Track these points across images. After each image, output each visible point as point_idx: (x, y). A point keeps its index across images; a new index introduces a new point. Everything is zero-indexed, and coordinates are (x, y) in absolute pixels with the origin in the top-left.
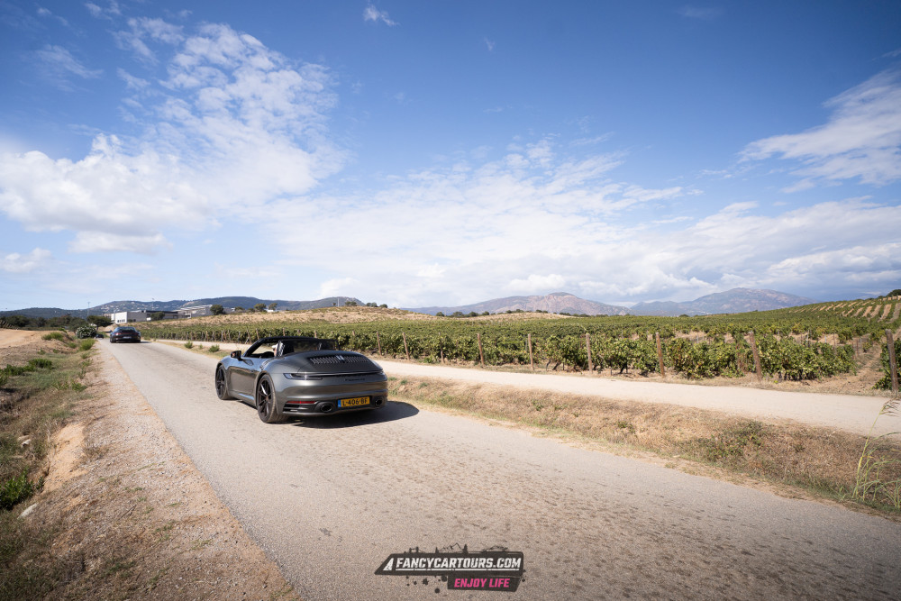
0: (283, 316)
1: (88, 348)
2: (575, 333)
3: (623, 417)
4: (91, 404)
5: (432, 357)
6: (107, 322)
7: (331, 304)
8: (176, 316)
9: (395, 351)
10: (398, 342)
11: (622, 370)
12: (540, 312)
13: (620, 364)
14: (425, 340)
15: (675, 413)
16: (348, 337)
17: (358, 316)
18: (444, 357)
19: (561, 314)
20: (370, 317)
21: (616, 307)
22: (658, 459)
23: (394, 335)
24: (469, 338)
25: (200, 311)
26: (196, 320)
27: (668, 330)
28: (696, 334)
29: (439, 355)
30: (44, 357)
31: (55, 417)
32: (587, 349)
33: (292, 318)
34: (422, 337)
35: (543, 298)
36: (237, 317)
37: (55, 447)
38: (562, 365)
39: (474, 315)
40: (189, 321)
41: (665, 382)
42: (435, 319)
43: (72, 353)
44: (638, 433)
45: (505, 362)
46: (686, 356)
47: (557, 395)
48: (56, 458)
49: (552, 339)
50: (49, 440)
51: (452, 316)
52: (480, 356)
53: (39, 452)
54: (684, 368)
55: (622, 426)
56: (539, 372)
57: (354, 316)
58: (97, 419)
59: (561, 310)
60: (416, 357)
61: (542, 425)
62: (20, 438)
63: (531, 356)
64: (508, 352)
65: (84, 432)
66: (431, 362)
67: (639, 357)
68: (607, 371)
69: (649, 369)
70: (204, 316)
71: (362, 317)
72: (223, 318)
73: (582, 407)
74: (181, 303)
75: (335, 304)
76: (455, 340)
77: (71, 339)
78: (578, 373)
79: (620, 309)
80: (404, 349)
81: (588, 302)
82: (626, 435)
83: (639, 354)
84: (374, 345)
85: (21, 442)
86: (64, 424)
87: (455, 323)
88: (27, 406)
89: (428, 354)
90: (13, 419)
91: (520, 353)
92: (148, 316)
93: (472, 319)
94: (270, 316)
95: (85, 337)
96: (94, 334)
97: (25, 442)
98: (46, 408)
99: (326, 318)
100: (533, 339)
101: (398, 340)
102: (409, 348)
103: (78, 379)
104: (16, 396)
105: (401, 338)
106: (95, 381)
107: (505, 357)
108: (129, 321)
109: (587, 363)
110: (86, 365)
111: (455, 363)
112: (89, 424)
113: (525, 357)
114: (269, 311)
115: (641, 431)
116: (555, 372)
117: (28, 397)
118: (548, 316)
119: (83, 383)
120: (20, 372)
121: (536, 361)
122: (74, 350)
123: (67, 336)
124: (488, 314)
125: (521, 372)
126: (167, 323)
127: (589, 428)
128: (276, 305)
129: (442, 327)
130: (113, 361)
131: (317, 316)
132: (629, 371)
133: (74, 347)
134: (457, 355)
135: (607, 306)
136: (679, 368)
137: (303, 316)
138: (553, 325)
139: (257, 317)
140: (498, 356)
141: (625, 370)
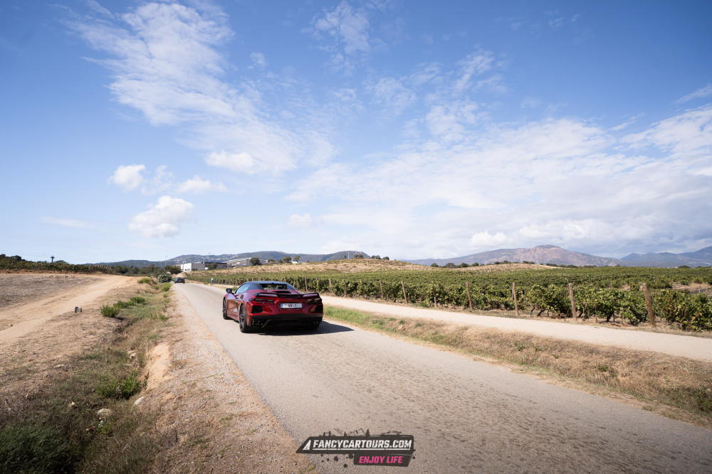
0: (305, 267)
1: (167, 289)
2: (562, 283)
3: (604, 361)
4: (172, 330)
5: (427, 301)
6: (178, 271)
7: (343, 256)
8: (225, 266)
9: (395, 296)
10: (398, 288)
11: (608, 318)
12: (527, 263)
13: (605, 312)
14: (421, 287)
15: (660, 361)
16: (356, 284)
17: (364, 267)
18: (437, 302)
19: (548, 265)
20: (375, 268)
21: (606, 259)
22: (635, 401)
23: (394, 283)
24: (459, 286)
25: (242, 262)
26: (239, 270)
27: (663, 282)
28: (698, 285)
29: (432, 300)
30: (139, 296)
31: (151, 338)
32: (570, 297)
33: (311, 268)
34: (418, 285)
35: (529, 250)
36: (269, 267)
37: (151, 359)
38: (546, 312)
39: (465, 266)
40: (234, 271)
41: (655, 331)
42: (430, 269)
43: (157, 293)
44: (619, 377)
45: (492, 308)
46: (679, 307)
47: (538, 338)
48: (153, 367)
49: (535, 288)
50: (147, 354)
51: (445, 267)
52: (468, 302)
53: (141, 362)
54: (677, 319)
55: (603, 369)
56: (524, 318)
57: (361, 267)
58: (178, 341)
59: (548, 261)
60: (413, 302)
61: (523, 364)
62: (129, 352)
63: (516, 303)
64: (495, 299)
65: (170, 350)
66: (426, 306)
67: (626, 307)
68: (593, 319)
69: (638, 319)
70: (245, 266)
71: (368, 268)
72: (259, 268)
73: (561, 350)
74: (230, 257)
75: (345, 257)
76: (447, 288)
77: (155, 283)
78: (563, 320)
79: (610, 260)
80: (403, 295)
81: (575, 254)
82: (606, 379)
83: (627, 303)
84: (378, 291)
85: (130, 355)
86: (156, 344)
87: (448, 273)
88: (132, 330)
89: (423, 299)
90: (124, 339)
91: (507, 299)
92: (206, 266)
93: (463, 269)
94: (295, 266)
95: (164, 282)
96: (170, 280)
97: (133, 355)
98: (144, 332)
99: (339, 268)
100: (518, 288)
101: (398, 287)
102: (407, 294)
103: (163, 312)
104: (125, 323)
105: (401, 285)
106: (174, 314)
107: (491, 303)
108: (193, 270)
109: (570, 311)
110: (167, 303)
111: (447, 307)
112: (172, 344)
113: (511, 304)
114: (293, 262)
115: (623, 376)
116: (539, 318)
117: (132, 324)
118: (535, 267)
119: (166, 315)
120: (125, 306)
121: (521, 308)
122: (158, 291)
123: (153, 281)
124: (477, 265)
125: (506, 317)
126: (219, 272)
127: (569, 370)
128: (298, 258)
129: (435, 276)
130: (185, 300)
131: (331, 266)
132: (616, 320)
133: (157, 289)
134: (449, 301)
135: (595, 257)
136: (671, 318)
137: (321, 267)
138: (539, 275)
139: (285, 267)
140: (485, 303)
141: (612, 319)
